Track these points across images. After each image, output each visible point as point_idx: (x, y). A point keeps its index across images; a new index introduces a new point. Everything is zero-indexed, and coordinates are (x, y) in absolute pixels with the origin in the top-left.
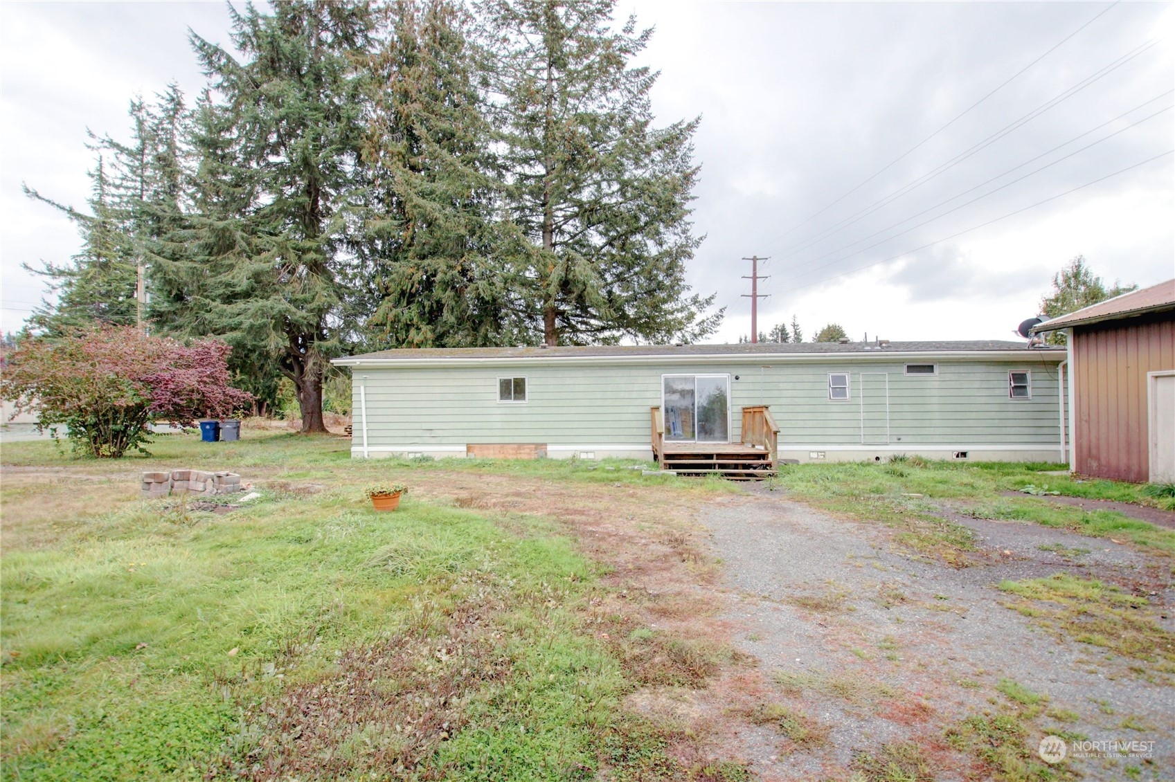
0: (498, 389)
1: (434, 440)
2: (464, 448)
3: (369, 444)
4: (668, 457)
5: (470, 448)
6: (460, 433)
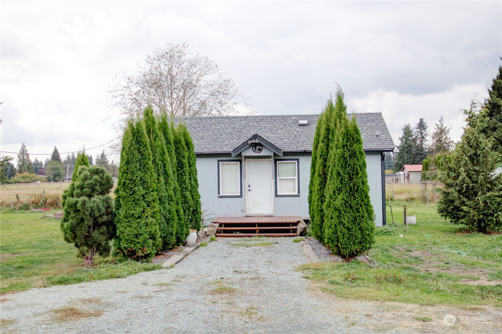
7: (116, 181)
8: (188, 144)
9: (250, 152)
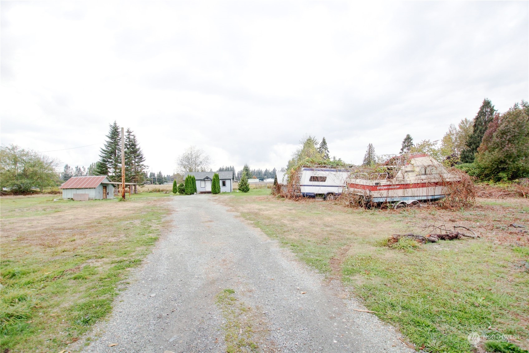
7: (184, 185)
8: (194, 179)
9: (206, 179)
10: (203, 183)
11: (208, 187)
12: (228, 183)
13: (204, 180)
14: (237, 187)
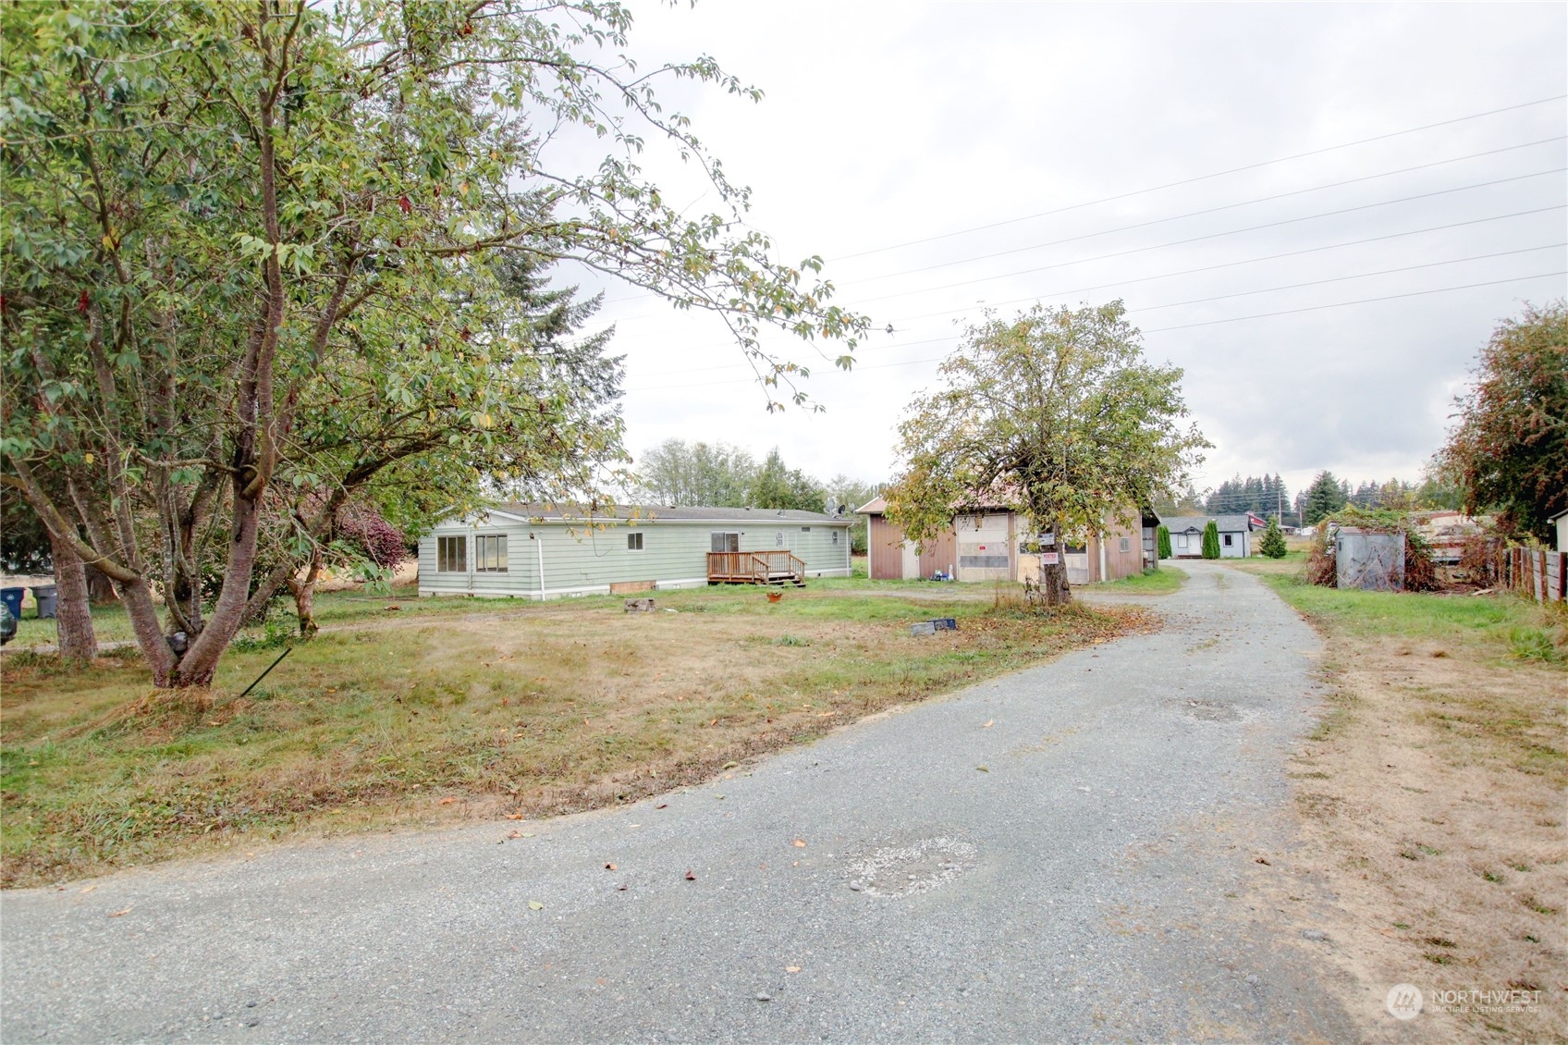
0: (626, 541)
1: (588, 582)
2: (608, 587)
3: (546, 588)
4: (771, 579)
5: (612, 585)
6: (605, 575)
9: (1191, 533)
10: (1183, 538)
11: (1195, 546)
12: (1236, 538)
13: (1185, 533)
14: (1258, 548)
